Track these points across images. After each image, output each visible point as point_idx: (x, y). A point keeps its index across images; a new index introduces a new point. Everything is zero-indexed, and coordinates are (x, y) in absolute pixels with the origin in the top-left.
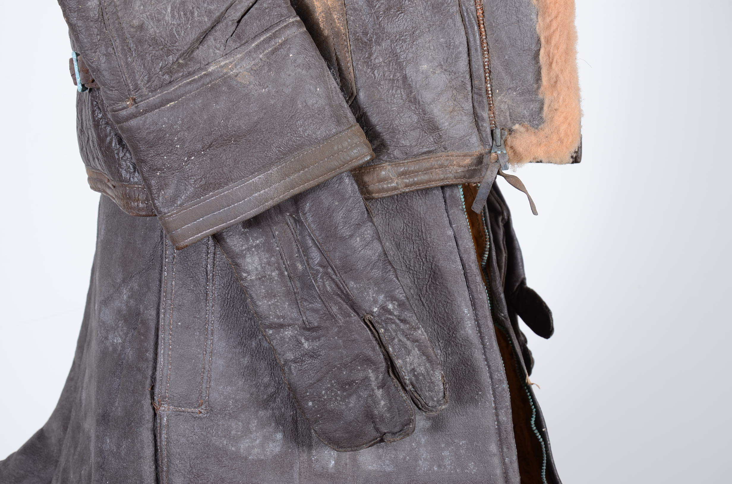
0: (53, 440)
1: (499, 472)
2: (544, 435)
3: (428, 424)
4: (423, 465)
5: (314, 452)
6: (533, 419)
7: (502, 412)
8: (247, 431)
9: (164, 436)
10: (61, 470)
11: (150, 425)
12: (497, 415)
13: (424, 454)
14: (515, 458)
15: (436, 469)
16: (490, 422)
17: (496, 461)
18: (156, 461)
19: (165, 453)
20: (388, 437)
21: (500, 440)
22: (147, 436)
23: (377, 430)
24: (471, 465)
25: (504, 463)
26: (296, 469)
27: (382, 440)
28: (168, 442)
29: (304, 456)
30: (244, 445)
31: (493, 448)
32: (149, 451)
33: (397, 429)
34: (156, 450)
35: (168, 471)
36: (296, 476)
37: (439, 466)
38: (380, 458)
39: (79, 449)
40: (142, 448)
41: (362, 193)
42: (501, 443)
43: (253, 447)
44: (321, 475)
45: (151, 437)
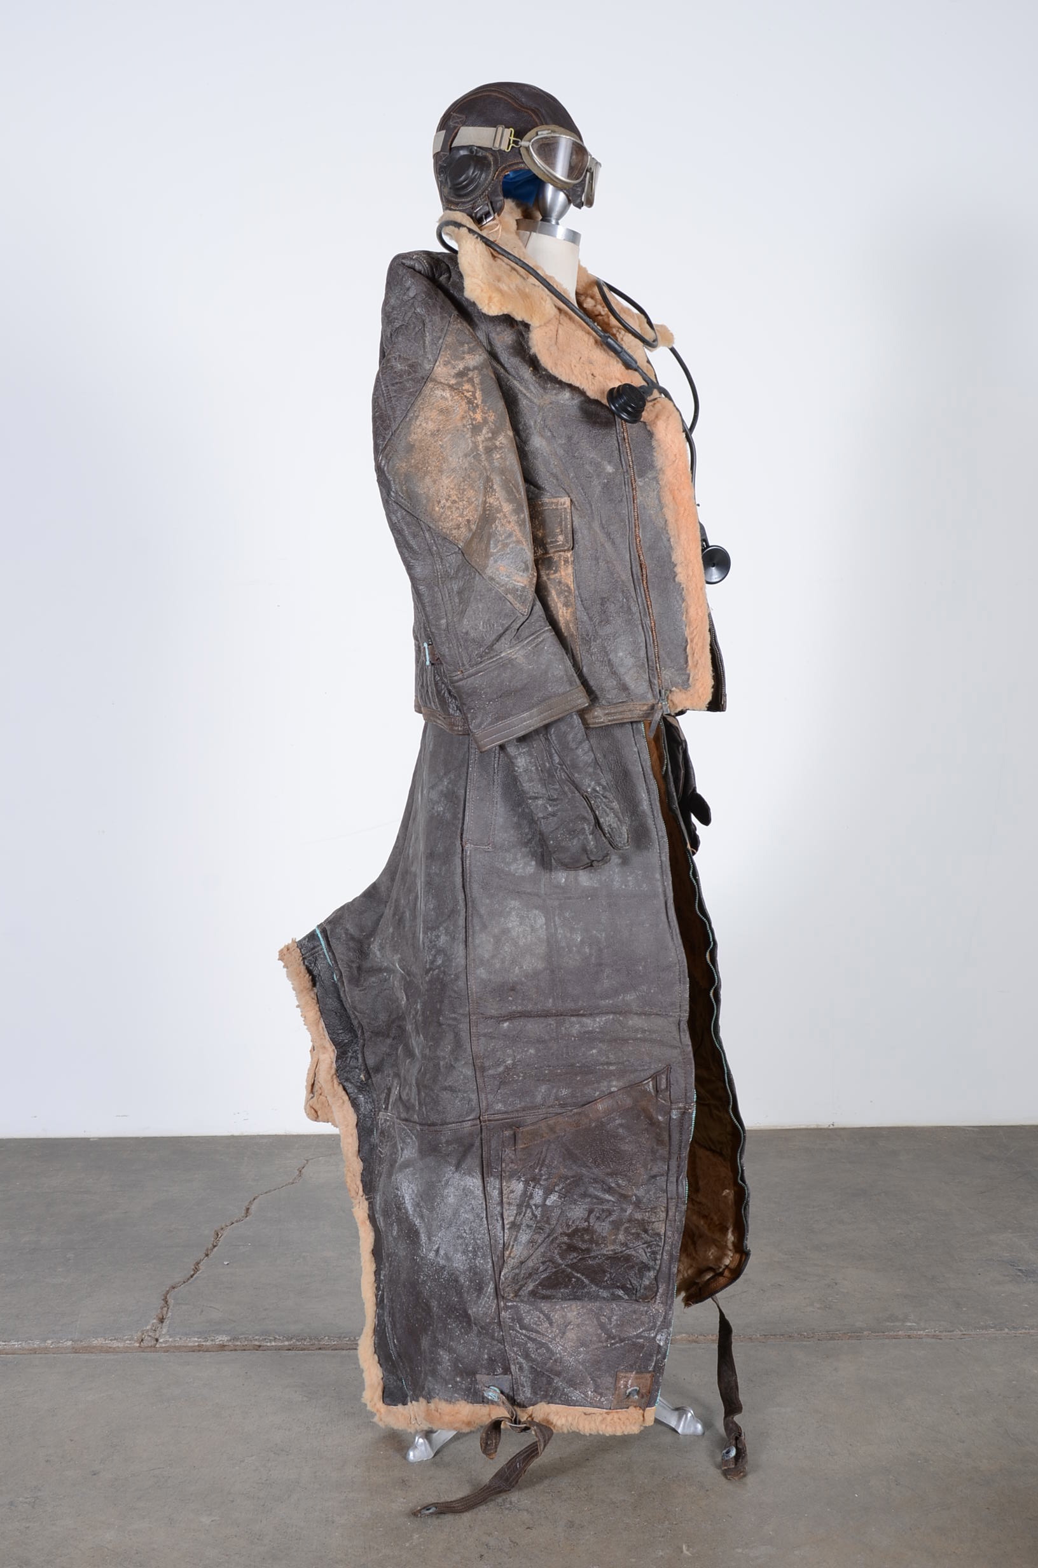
0: (383, 889)
1: (660, 890)
2: (697, 881)
3: (620, 861)
4: (616, 885)
5: (553, 873)
6: (691, 871)
7: (663, 855)
8: (515, 860)
9: (468, 862)
10: (394, 901)
11: (460, 855)
12: (660, 857)
13: (617, 878)
14: (670, 882)
15: (623, 887)
16: (655, 860)
17: (659, 884)
18: (463, 876)
19: (468, 871)
20: (595, 863)
21: (662, 872)
22: (458, 861)
23: (589, 858)
24: (645, 885)
25: (664, 885)
26: (543, 882)
27: (592, 866)
28: (470, 865)
29: (548, 875)
30: (513, 868)
31: (658, 876)
32: (459, 870)
33: (600, 859)
34: (463, 870)
35: (470, 881)
36: (542, 886)
37: (626, 886)
38: (591, 879)
39: (407, 885)
40: (455, 868)
41: (583, 724)
42: (662, 874)
43: (518, 869)
44: (556, 887)
45: (461, 862)
